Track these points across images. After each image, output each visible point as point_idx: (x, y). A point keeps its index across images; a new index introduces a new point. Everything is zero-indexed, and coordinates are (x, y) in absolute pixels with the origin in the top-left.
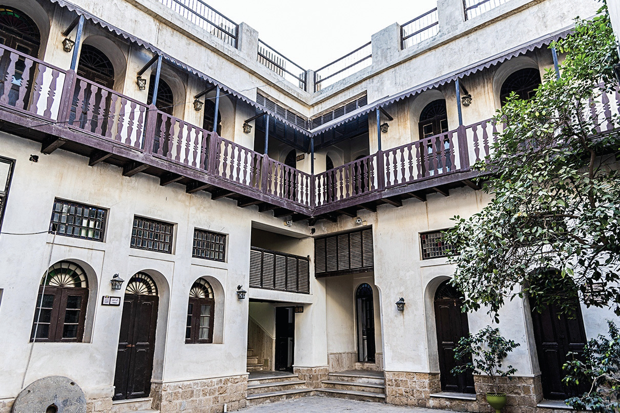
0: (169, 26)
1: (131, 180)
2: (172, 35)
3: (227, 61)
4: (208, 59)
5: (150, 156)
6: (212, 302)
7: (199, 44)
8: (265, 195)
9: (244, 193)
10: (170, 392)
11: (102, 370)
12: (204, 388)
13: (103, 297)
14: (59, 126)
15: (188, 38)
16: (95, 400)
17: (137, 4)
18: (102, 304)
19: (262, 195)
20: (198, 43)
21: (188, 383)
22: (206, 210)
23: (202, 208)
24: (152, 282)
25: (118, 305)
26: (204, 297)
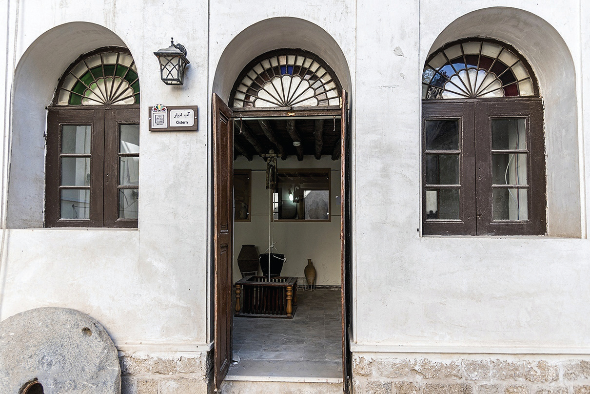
6: (535, 106)
10: (383, 380)
11: (173, 299)
12: (511, 382)
13: (150, 108)
16: (162, 376)
18: (152, 130)
21: (447, 361)
24: (334, 86)
25: (195, 129)
26: (500, 94)
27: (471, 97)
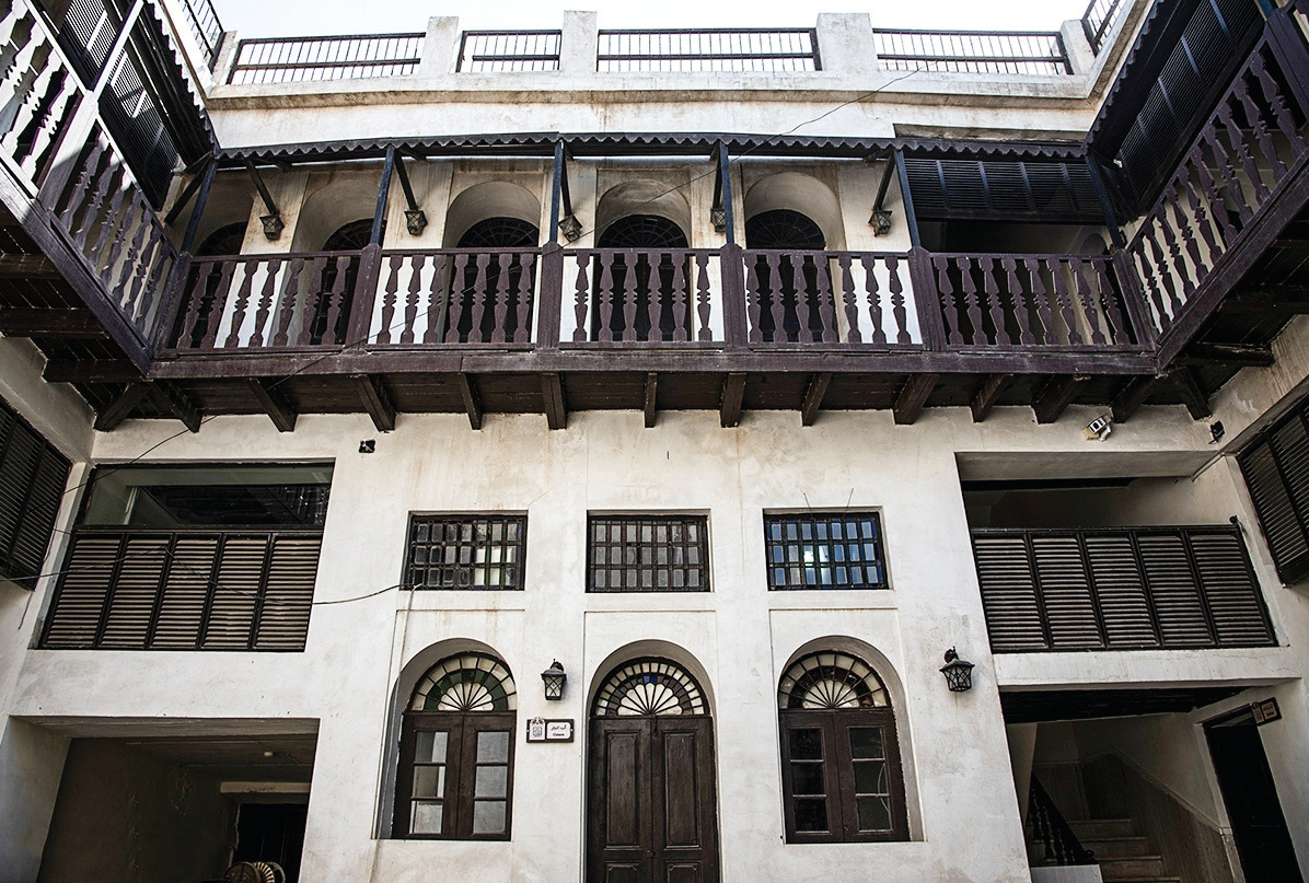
0: (628, 102)
1: (571, 434)
2: (637, 115)
3: (787, 104)
4: (735, 121)
5: (553, 351)
6: (888, 716)
7: (706, 104)
8: (938, 355)
9: (857, 366)
13: (529, 721)
14: (349, 353)
15: (677, 104)
17: (548, 96)
18: (529, 741)
19: (925, 357)
20: (703, 101)
22: (792, 459)
23: (779, 454)
24: (688, 680)
25: (571, 740)
26: (856, 704)
27: (829, 707)
